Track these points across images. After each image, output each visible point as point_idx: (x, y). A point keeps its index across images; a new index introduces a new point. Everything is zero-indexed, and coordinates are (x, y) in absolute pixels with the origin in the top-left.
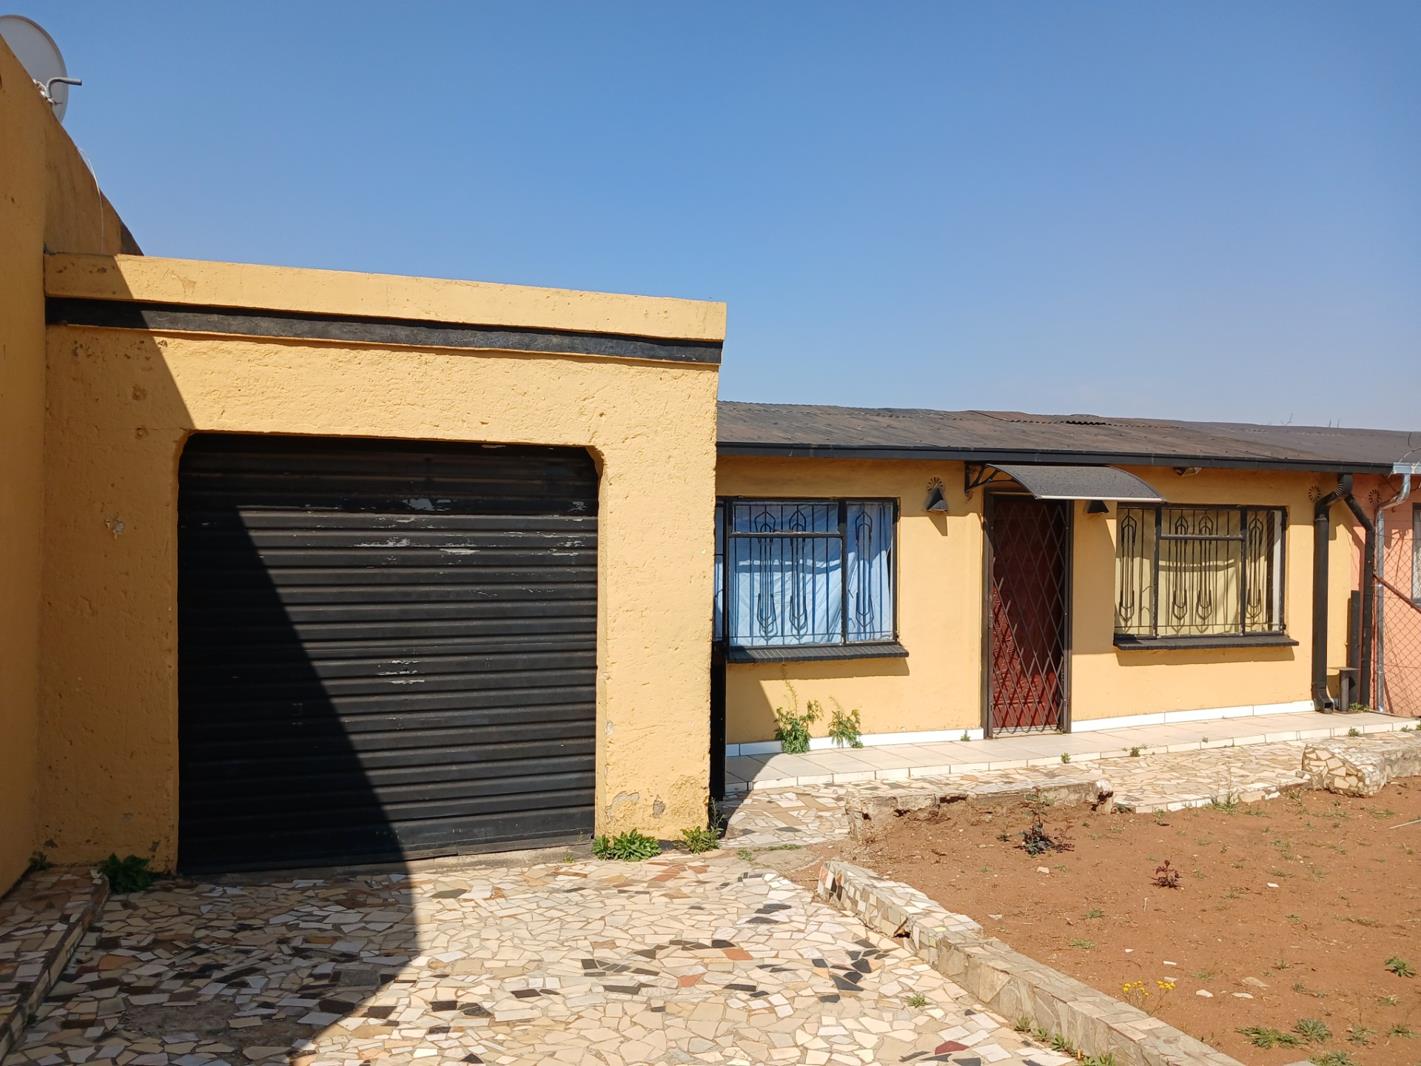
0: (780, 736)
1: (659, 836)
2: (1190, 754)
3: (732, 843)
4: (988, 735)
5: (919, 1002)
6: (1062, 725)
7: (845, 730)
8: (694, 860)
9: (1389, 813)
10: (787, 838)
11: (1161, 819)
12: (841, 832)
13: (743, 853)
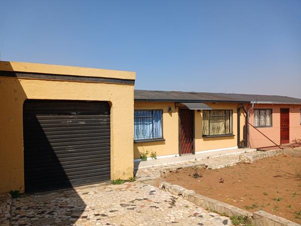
0: (141, 158)
1: (124, 179)
2: (218, 157)
3: (138, 180)
4: (180, 155)
5: (187, 207)
6: (193, 153)
7: (154, 156)
8: (132, 183)
9: (255, 167)
10: (148, 178)
11: (217, 170)
12: (159, 176)
13: (141, 181)
